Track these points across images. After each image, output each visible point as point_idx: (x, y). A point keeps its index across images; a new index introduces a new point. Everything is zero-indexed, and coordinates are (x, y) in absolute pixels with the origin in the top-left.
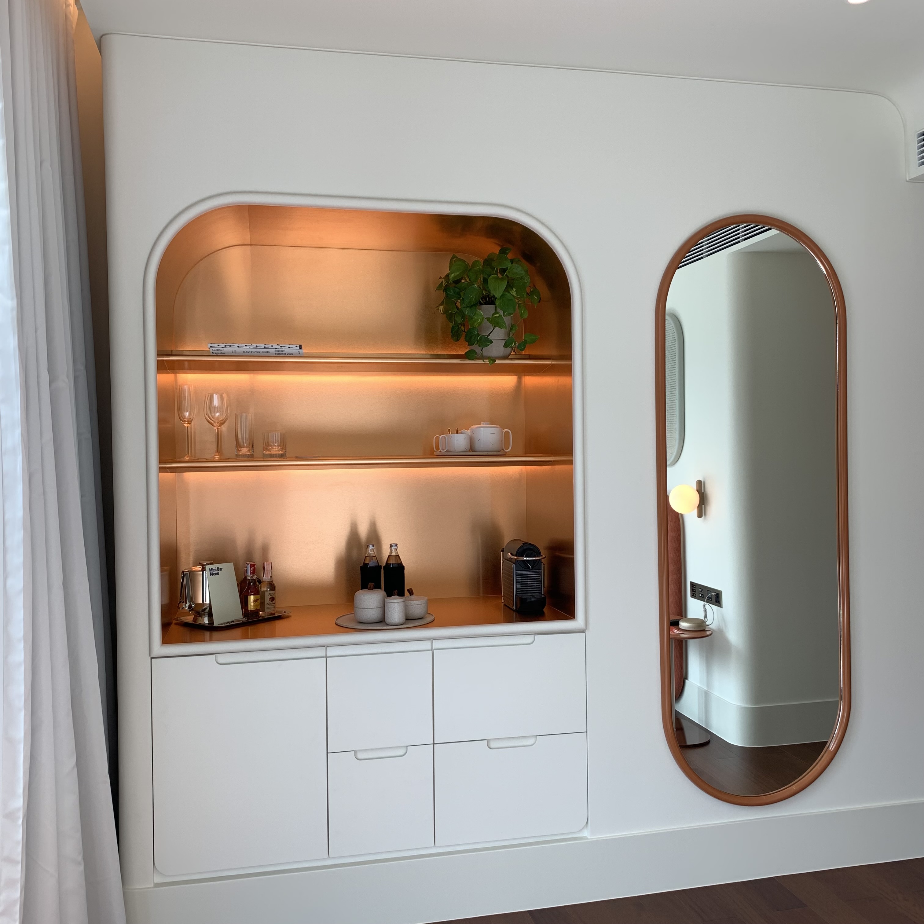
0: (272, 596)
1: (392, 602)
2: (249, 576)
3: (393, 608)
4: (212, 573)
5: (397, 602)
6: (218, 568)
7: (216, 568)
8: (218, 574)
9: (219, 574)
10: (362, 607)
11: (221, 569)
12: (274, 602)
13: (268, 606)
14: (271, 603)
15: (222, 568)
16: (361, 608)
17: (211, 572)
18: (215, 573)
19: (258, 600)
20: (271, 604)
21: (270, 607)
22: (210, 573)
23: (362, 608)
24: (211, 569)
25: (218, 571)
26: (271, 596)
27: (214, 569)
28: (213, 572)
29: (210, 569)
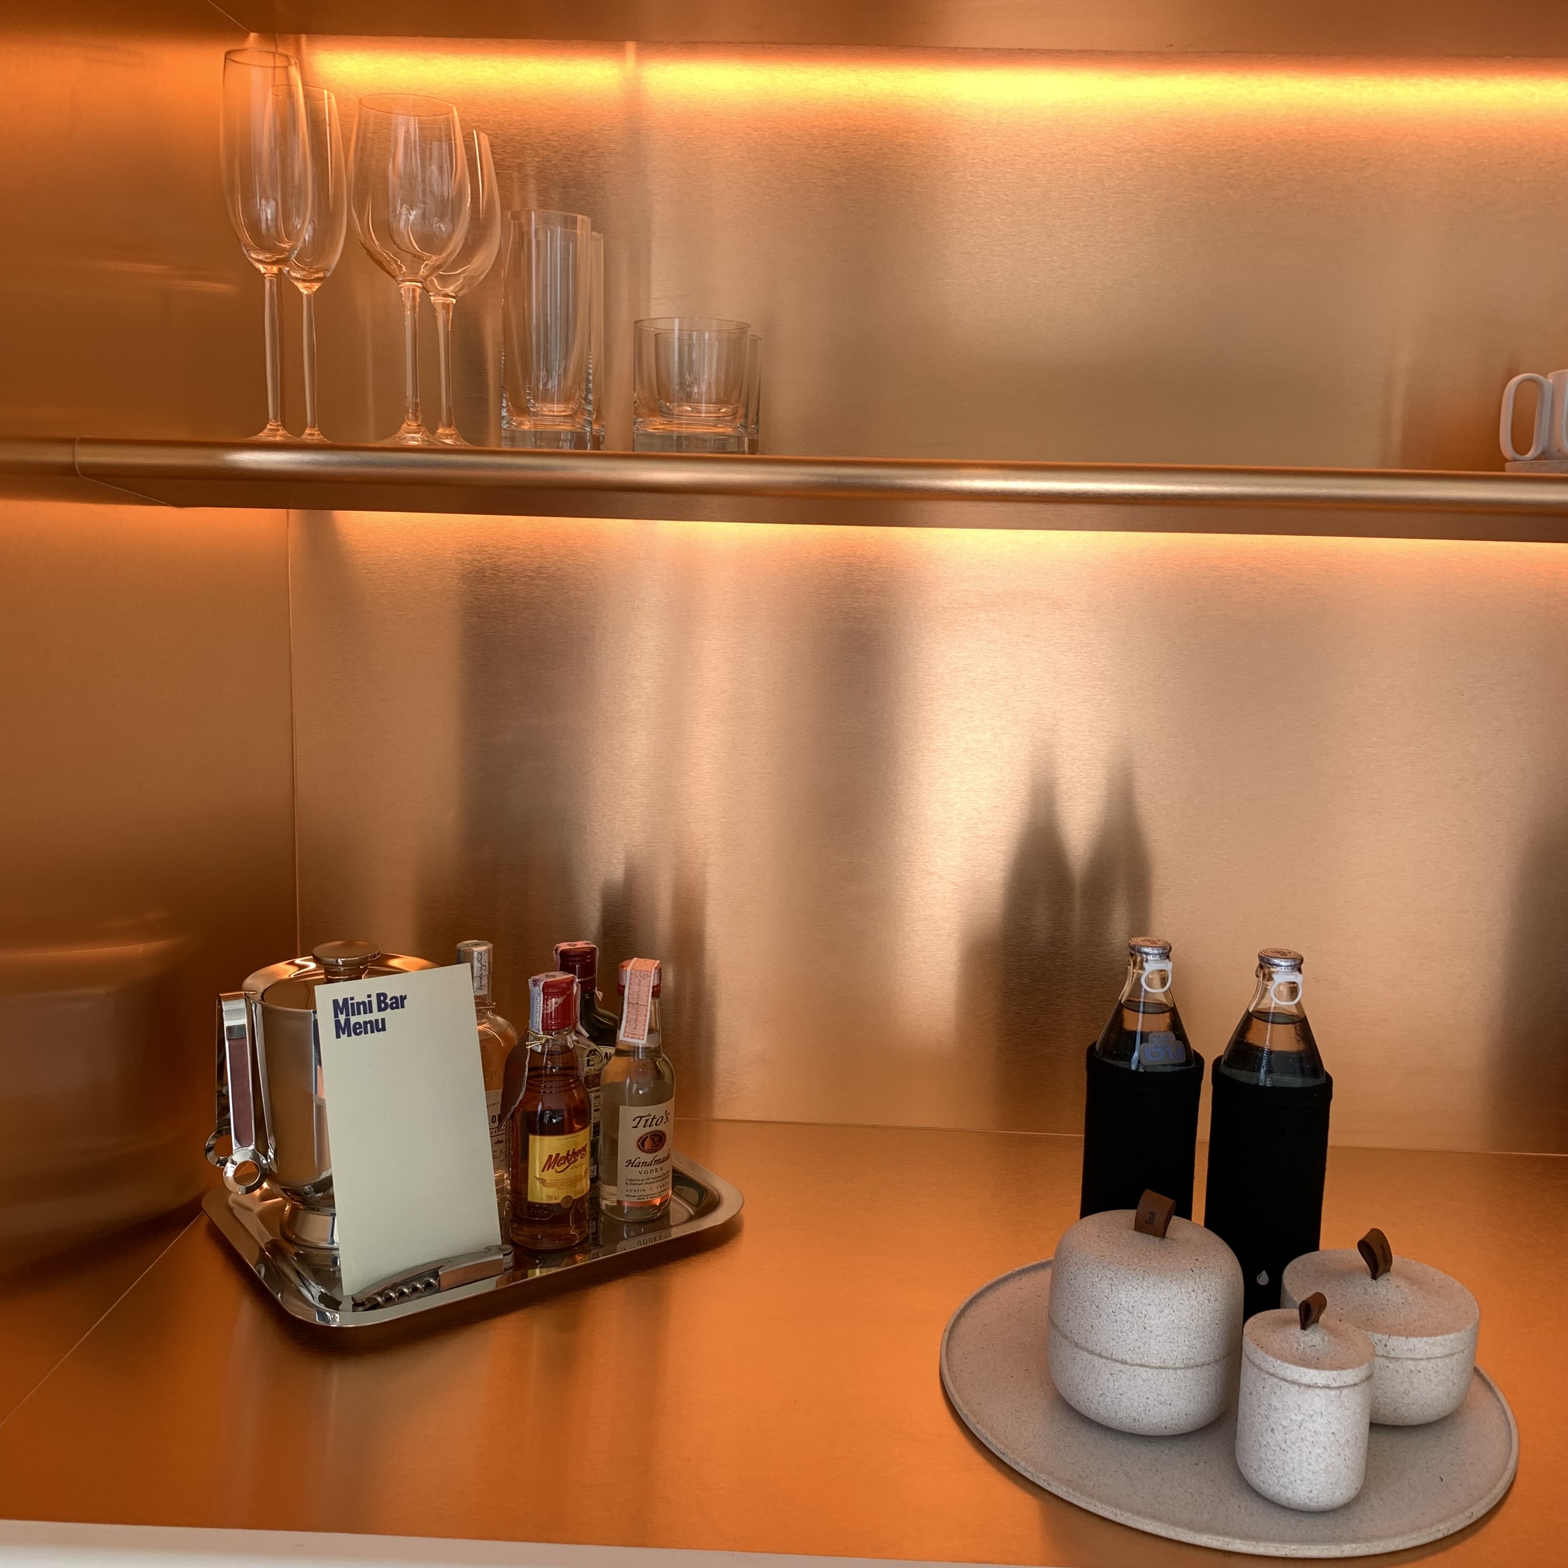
0: (654, 1128)
1: (1293, 1383)
2: (539, 1039)
3: (1300, 1418)
4: (347, 1021)
5: (1328, 1387)
6: (379, 995)
7: (369, 996)
8: (379, 1027)
9: (384, 1029)
10: (1098, 1349)
11: (399, 1002)
12: (660, 1154)
13: (634, 1173)
14: (648, 1157)
15: (403, 998)
16: (1092, 1353)
17: (342, 1018)
18: (365, 1023)
19: (575, 1154)
20: (645, 1164)
21: (644, 1176)
22: (337, 1023)
23: (1100, 1356)
24: (345, 1000)
25: (380, 1009)
26: (648, 1129)
27: (358, 1004)
28: (354, 1020)
29: (335, 1002)
